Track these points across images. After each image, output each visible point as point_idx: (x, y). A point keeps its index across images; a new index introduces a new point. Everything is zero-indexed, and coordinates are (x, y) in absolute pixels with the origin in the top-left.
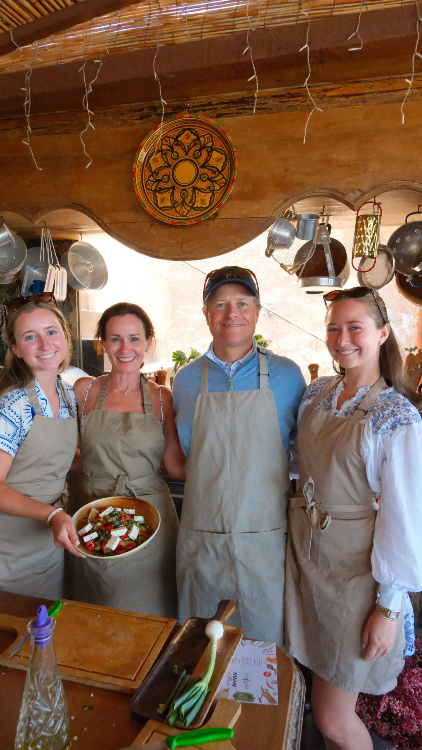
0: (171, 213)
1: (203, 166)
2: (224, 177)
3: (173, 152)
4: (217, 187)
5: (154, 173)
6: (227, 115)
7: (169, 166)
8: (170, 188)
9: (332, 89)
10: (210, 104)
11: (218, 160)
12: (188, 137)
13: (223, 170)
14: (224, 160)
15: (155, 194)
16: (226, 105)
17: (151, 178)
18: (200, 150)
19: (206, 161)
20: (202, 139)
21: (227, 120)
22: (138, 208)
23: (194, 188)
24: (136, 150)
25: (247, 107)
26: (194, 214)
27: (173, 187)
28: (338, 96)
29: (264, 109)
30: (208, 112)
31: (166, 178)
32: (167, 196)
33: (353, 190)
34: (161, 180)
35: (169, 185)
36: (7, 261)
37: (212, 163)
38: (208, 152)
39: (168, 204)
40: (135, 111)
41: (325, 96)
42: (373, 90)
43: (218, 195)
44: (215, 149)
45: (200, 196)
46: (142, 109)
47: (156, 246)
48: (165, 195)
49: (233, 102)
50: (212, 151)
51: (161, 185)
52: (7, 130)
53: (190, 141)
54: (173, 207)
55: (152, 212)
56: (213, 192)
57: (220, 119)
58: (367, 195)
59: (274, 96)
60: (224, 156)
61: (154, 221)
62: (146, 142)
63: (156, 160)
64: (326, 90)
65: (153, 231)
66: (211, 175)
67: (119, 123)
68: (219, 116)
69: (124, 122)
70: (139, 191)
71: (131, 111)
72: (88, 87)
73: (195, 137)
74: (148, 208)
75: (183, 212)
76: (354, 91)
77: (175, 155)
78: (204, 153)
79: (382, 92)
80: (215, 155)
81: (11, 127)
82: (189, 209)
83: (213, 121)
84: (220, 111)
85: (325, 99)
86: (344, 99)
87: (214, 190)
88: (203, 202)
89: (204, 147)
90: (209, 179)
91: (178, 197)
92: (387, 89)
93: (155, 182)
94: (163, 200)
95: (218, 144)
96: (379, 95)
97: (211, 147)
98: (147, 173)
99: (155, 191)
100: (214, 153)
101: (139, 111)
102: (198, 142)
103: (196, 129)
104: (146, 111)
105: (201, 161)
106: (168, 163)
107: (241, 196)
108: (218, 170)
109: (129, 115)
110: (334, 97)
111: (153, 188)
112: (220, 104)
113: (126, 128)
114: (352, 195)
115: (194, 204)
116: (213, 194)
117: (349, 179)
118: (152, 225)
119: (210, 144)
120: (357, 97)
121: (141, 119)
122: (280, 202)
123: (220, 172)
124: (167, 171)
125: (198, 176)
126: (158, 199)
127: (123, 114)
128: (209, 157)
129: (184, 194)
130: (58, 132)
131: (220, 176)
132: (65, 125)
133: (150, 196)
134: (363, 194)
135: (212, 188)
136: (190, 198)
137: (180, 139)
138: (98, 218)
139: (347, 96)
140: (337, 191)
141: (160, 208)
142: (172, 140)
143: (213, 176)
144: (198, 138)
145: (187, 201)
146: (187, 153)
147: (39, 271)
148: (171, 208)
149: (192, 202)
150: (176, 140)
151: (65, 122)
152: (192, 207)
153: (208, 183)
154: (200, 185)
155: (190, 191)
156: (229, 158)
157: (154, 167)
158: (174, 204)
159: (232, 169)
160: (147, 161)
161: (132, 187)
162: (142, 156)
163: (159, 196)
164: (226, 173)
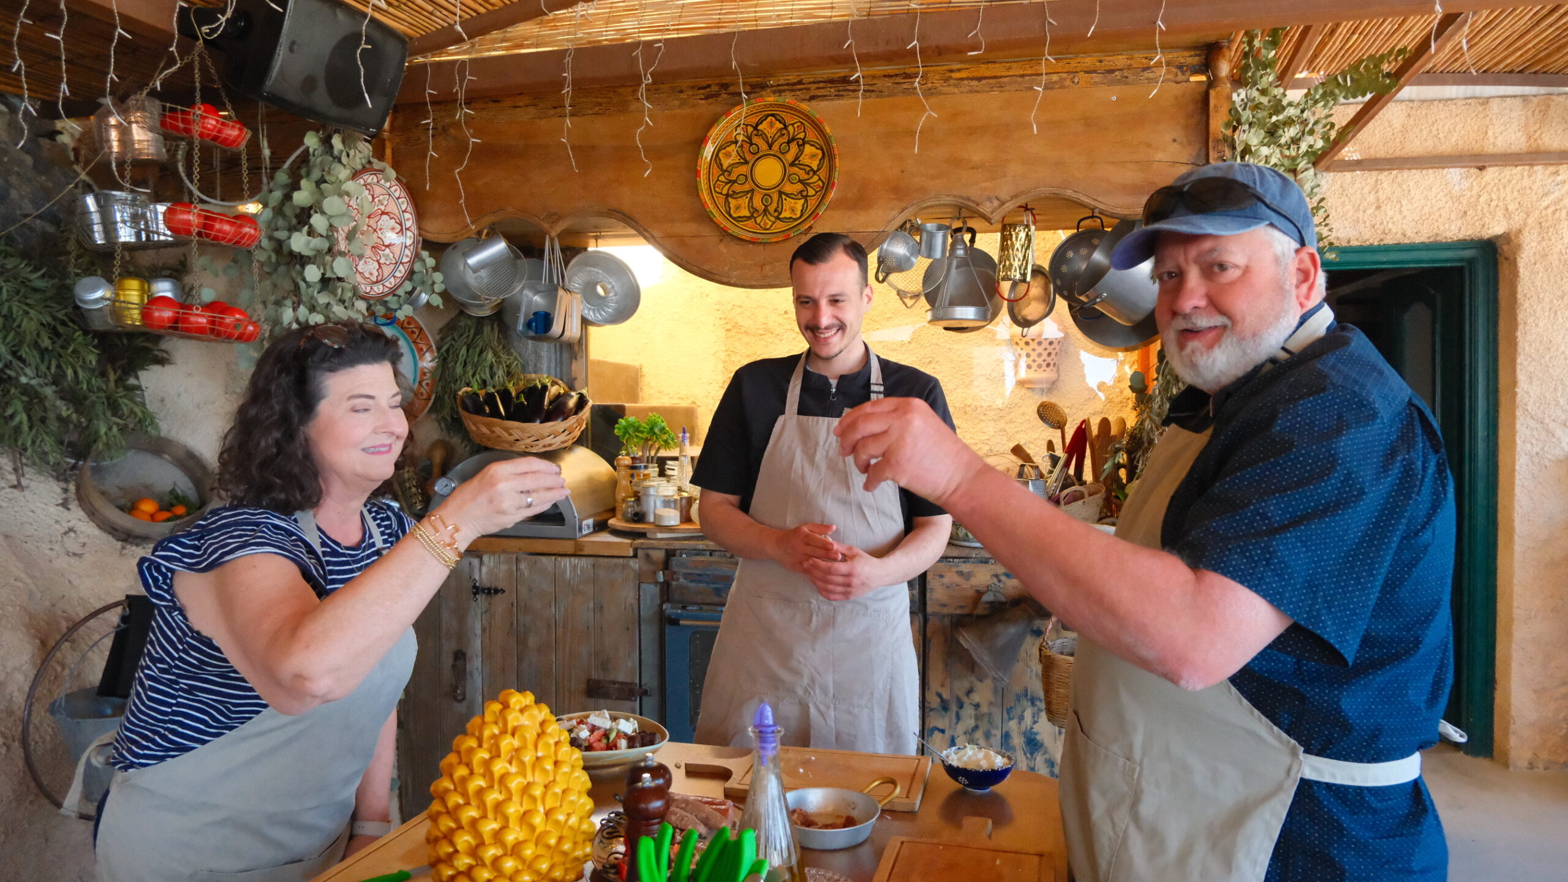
0: (749, 225)
1: (792, 164)
2: (820, 179)
3: (751, 144)
4: (811, 192)
5: (726, 172)
6: (823, 97)
7: (746, 162)
8: (747, 192)
9: (959, 70)
10: (800, 82)
11: (813, 156)
12: (771, 125)
13: (818, 170)
14: (820, 156)
15: (726, 199)
16: (822, 85)
17: (722, 178)
18: (789, 142)
19: (797, 158)
20: (790, 128)
21: (823, 104)
22: (703, 217)
23: (781, 193)
24: (701, 141)
25: (850, 88)
26: (780, 226)
27: (752, 191)
28: (967, 79)
29: (873, 91)
30: (798, 93)
31: (742, 179)
32: (744, 201)
33: (989, 199)
34: (735, 181)
35: (747, 187)
36: (485, 280)
37: (805, 159)
38: (799, 146)
39: (745, 212)
40: (700, 89)
41: (951, 77)
42: (1011, 73)
43: (812, 203)
44: (808, 142)
45: (788, 203)
46: (709, 86)
47: (726, 268)
48: (740, 201)
49: (831, 81)
50: (804, 144)
51: (737, 188)
52: (515, 107)
53: (774, 131)
54: (752, 217)
55: (724, 223)
56: (805, 197)
57: (814, 103)
58: (1007, 205)
59: (885, 76)
60: (820, 152)
61: (724, 233)
62: (715, 132)
63: (728, 155)
64: (952, 71)
65: (722, 248)
66: (804, 176)
67: (676, 103)
68: (812, 98)
69: (683, 103)
70: (705, 196)
71: (693, 87)
72: (645, 75)
73: (781, 126)
74: (719, 218)
75: (766, 224)
76: (988, 74)
77: (753, 148)
78: (794, 148)
79: (1023, 76)
80: (808, 149)
81: (521, 104)
82: (773, 219)
83: (804, 106)
84: (813, 93)
85: (952, 82)
86: (974, 83)
87: (807, 196)
88: (793, 210)
89: (793, 139)
90: (800, 181)
91: (758, 203)
92: (1029, 72)
93: (727, 183)
94: (738, 208)
95: (812, 135)
96: (1020, 79)
97: (803, 140)
98: (716, 170)
99: (727, 195)
100: (807, 146)
101: (705, 88)
102: (784, 132)
103: (783, 115)
104: (714, 88)
105: (790, 157)
106: (745, 159)
107: (841, 204)
108: (812, 170)
109: (690, 93)
110: (962, 79)
111: (725, 192)
112: (814, 83)
113: (686, 111)
114: (988, 204)
115: (780, 213)
116: (806, 201)
117: (983, 185)
118: (721, 240)
119: (802, 136)
120: (991, 81)
121: (707, 98)
122: (895, 213)
123: (815, 173)
124: (744, 169)
125: (786, 176)
126: (732, 205)
127: (681, 92)
128: (801, 152)
129: (767, 201)
130: (590, 112)
131: (816, 178)
132: (600, 104)
133: (721, 201)
134: (1003, 204)
135: (805, 194)
136: (774, 205)
137: (760, 127)
138: (646, 230)
139: (979, 79)
140: (969, 199)
141: (734, 219)
142: (750, 129)
143: (806, 177)
144: (786, 127)
145: (771, 209)
146: (770, 146)
147: (542, 297)
148: (749, 218)
149: (777, 210)
150: (755, 128)
151: (600, 100)
152: (777, 218)
153: (800, 187)
154: (788, 188)
155: (775, 197)
156: (828, 153)
157: (726, 163)
158: (753, 213)
159: (831, 169)
160: (716, 156)
161: (694, 190)
162: (709, 150)
163: (733, 203)
164: (823, 173)
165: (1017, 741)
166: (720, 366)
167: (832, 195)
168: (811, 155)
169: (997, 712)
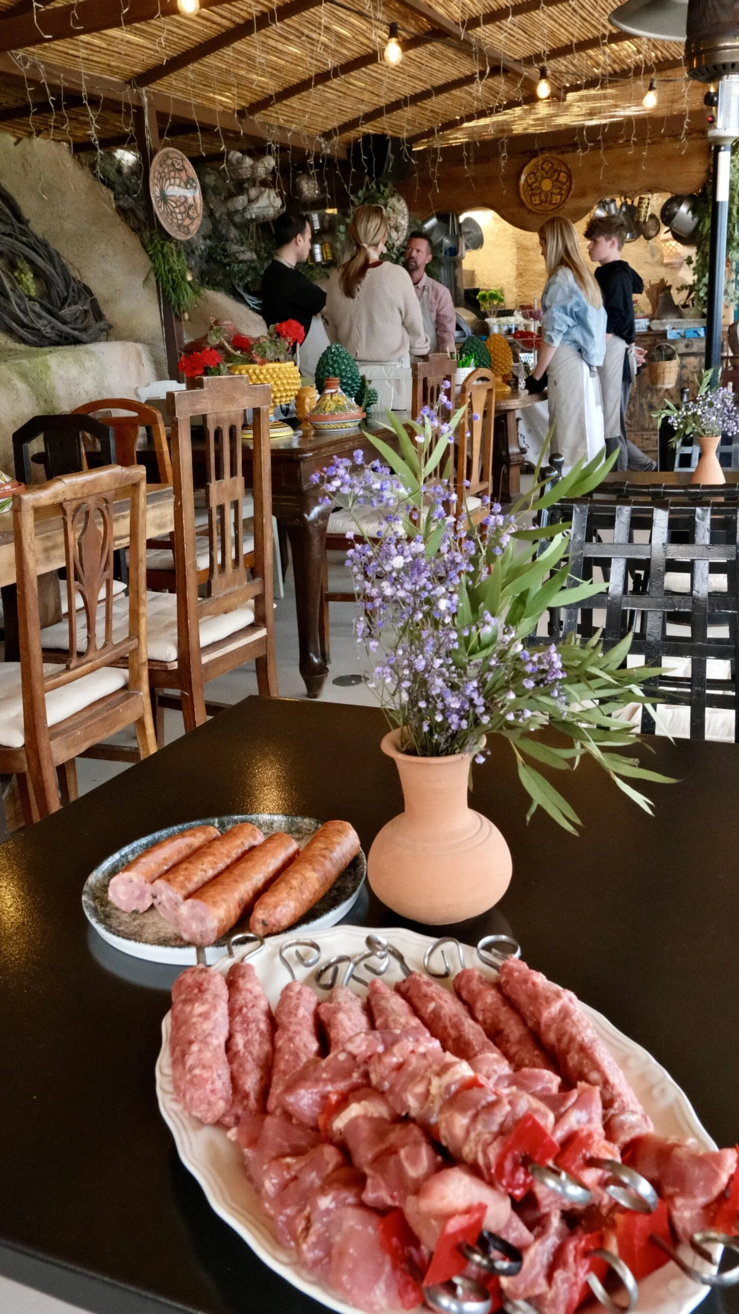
0: (540, 208)
1: (556, 181)
4: (563, 192)
5: (530, 186)
6: (568, 152)
7: (538, 181)
8: (539, 193)
10: (558, 146)
12: (547, 165)
13: (566, 183)
14: (566, 177)
16: (567, 147)
17: (528, 188)
18: (554, 172)
19: (557, 178)
20: (554, 166)
21: (566, 155)
22: (522, 204)
23: (551, 193)
24: (519, 174)
26: (552, 207)
27: (541, 193)
31: (536, 188)
32: (537, 197)
34: (533, 189)
37: (561, 179)
38: (558, 173)
39: (538, 202)
43: (564, 198)
44: (562, 171)
45: (555, 197)
50: (560, 172)
51: (534, 192)
53: (548, 167)
54: (540, 204)
55: (530, 207)
57: (563, 155)
60: (566, 175)
61: (530, 211)
62: (525, 170)
63: (531, 178)
66: (560, 186)
68: (563, 152)
69: (514, 158)
70: (522, 197)
73: (551, 165)
74: (527, 205)
75: (546, 206)
77: (540, 175)
78: (556, 174)
80: (562, 174)
82: (548, 204)
83: (560, 157)
84: (564, 150)
87: (561, 194)
88: (556, 200)
89: (556, 171)
90: (559, 188)
91: (543, 198)
93: (530, 191)
94: (535, 200)
95: (563, 168)
98: (526, 185)
99: (531, 196)
102: (552, 168)
103: (552, 161)
105: (555, 178)
107: (574, 196)
108: (563, 183)
111: (530, 194)
116: (561, 196)
117: (629, 185)
118: (529, 214)
119: (559, 169)
121: (522, 156)
122: (595, 198)
124: (537, 184)
125: (553, 186)
126: (532, 200)
128: (559, 176)
129: (546, 196)
131: (565, 186)
133: (528, 198)
136: (549, 198)
137: (543, 166)
141: (533, 205)
142: (539, 168)
145: (548, 200)
146: (547, 174)
147: (450, 240)
149: (551, 201)
150: (541, 167)
152: (550, 203)
153: (558, 190)
154: (555, 191)
155: (549, 195)
156: (570, 177)
157: (530, 182)
158: (541, 202)
159: (571, 183)
160: (526, 180)
161: (518, 193)
162: (523, 177)
163: (533, 198)
164: (568, 184)
165: (645, 407)
166: (515, 268)
167: (571, 192)
168: (563, 177)
169: (637, 395)
